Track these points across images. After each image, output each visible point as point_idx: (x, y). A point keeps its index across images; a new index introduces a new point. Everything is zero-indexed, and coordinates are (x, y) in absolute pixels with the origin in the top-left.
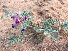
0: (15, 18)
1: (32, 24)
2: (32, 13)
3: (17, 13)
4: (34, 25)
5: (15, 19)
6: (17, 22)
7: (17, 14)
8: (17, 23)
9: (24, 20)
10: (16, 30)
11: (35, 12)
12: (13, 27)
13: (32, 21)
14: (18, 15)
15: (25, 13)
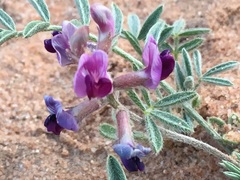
0: (80, 52)
1: (207, 124)
2: (213, 35)
3: (100, 8)
4: (223, 131)
5: (82, 59)
6: (95, 87)
7: (96, 18)
8: (91, 96)
9: (154, 76)
10: (65, 163)
11: (231, 34)
12: (54, 125)
13: (208, 100)
14: (103, 26)
15: (160, 25)
